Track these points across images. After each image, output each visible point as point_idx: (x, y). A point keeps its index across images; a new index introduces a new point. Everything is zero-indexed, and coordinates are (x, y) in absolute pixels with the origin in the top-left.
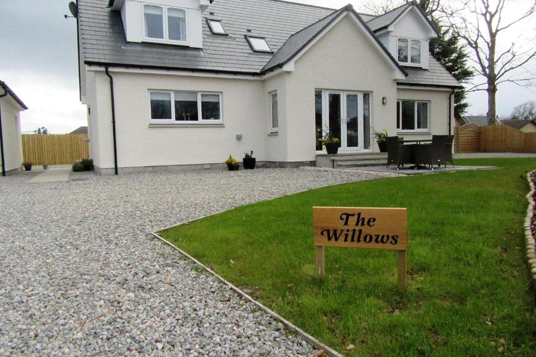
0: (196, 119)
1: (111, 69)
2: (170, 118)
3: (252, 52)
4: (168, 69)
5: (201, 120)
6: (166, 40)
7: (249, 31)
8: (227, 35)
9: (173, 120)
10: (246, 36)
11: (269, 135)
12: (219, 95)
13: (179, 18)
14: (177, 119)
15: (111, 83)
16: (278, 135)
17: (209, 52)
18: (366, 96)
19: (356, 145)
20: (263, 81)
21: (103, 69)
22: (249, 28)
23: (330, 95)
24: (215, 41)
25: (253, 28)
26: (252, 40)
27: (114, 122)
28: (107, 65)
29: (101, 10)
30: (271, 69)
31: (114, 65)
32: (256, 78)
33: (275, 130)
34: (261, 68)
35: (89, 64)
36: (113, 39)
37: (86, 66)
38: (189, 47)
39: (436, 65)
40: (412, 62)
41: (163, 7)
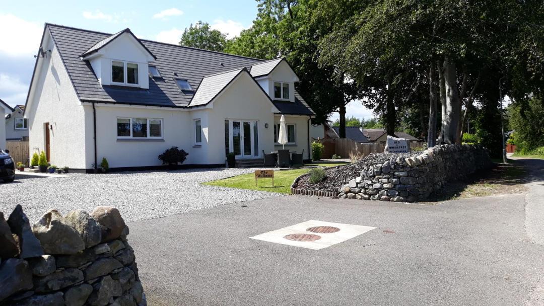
0: (146, 136)
1: (96, 104)
2: (130, 136)
3: (180, 91)
5: (149, 137)
6: (125, 83)
7: (175, 74)
9: (131, 137)
10: (174, 79)
11: (194, 147)
12: (160, 120)
13: (134, 69)
14: (134, 136)
16: (200, 147)
17: (153, 91)
19: (250, 154)
20: (190, 112)
21: (91, 104)
22: (175, 72)
23: (234, 122)
24: (156, 83)
25: (178, 72)
27: (95, 138)
28: (93, 102)
29: (76, 59)
30: (197, 106)
31: (98, 102)
32: (185, 110)
33: (199, 144)
34: (188, 103)
35: (83, 101)
36: (91, 83)
37: (80, 103)
38: (140, 88)
39: (299, 99)
40: (284, 98)
41: (124, 62)
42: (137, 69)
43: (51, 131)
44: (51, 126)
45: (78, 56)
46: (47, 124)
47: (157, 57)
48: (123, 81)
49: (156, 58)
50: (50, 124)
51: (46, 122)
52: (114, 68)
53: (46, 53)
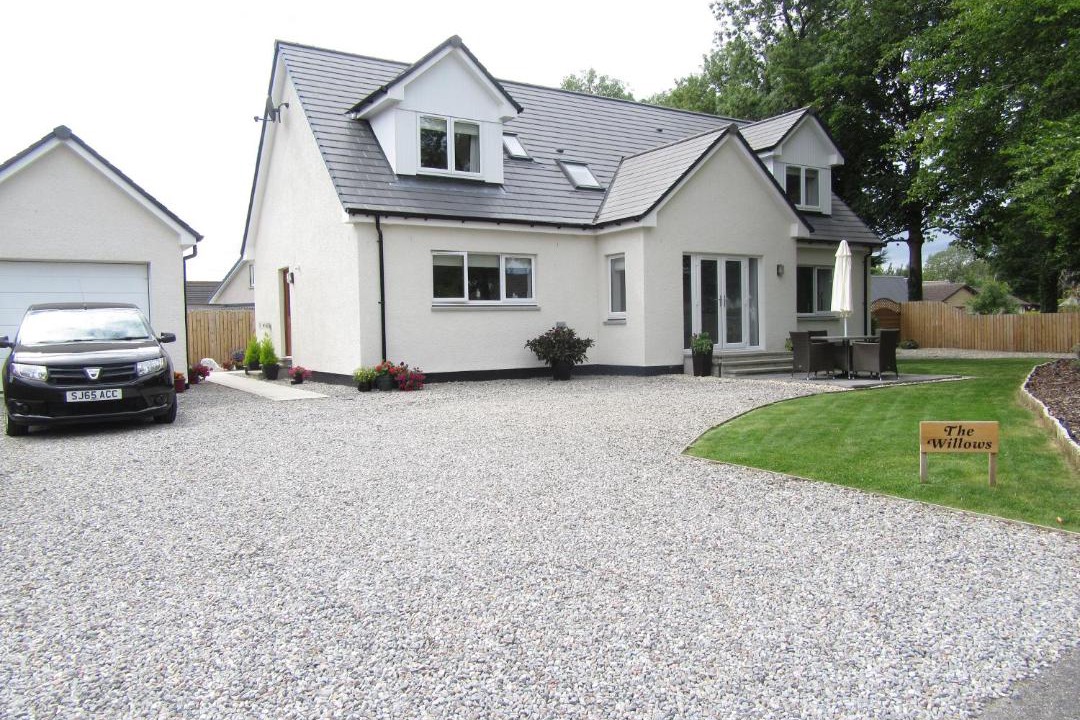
0: (497, 297)
1: (383, 221)
2: (462, 295)
3: (573, 189)
4: (463, 219)
5: (504, 300)
6: (451, 171)
7: (561, 151)
8: (531, 160)
9: (466, 299)
10: (559, 163)
11: (605, 324)
12: (530, 260)
13: (470, 137)
14: (472, 297)
15: (381, 242)
16: (625, 324)
17: (513, 189)
18: (753, 262)
19: (739, 339)
20: (597, 238)
21: (371, 220)
22: (560, 147)
23: (703, 262)
24: (518, 170)
25: (566, 147)
26: (570, 169)
27: (382, 303)
28: (377, 214)
29: (341, 118)
30: (618, 222)
31: (388, 214)
32: (588, 233)
33: (618, 315)
34: (593, 216)
35: (352, 212)
36: (372, 170)
37: (346, 216)
38: (483, 182)
39: (841, 208)
40: (807, 203)
41: (448, 119)
42: (477, 138)
43: (291, 285)
44: (292, 274)
45: (343, 111)
46: (285, 271)
47: (522, 106)
48: (444, 165)
49: (520, 110)
50: (290, 271)
51: (282, 266)
52: (426, 135)
53: (278, 111)
